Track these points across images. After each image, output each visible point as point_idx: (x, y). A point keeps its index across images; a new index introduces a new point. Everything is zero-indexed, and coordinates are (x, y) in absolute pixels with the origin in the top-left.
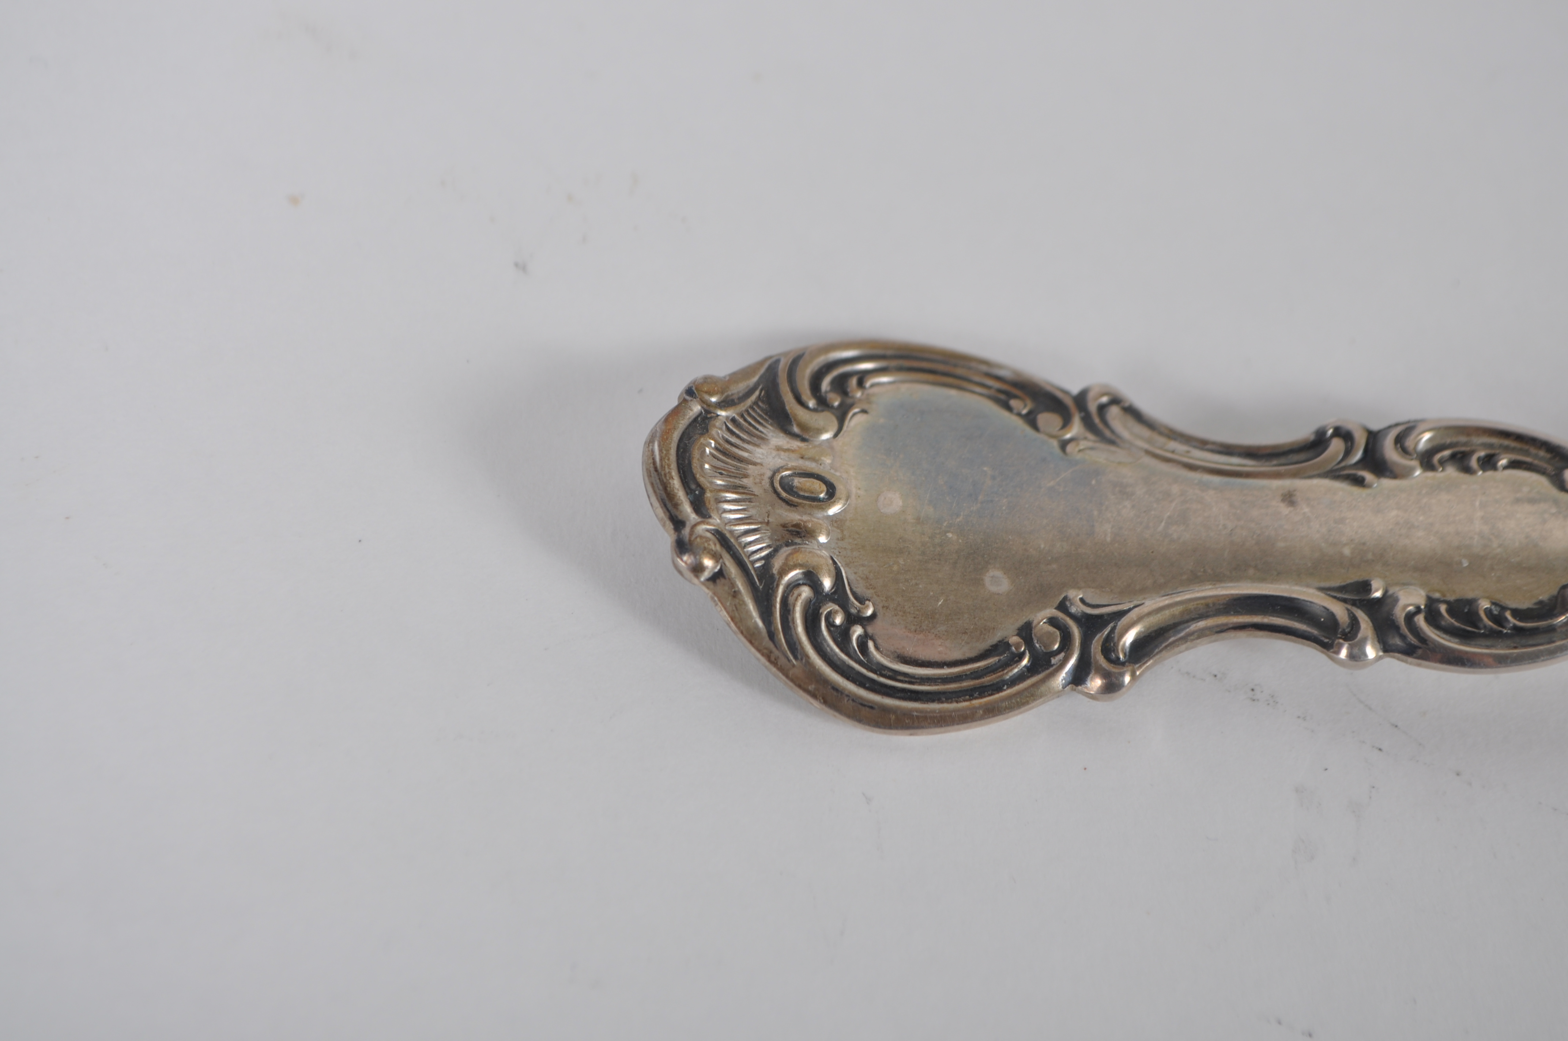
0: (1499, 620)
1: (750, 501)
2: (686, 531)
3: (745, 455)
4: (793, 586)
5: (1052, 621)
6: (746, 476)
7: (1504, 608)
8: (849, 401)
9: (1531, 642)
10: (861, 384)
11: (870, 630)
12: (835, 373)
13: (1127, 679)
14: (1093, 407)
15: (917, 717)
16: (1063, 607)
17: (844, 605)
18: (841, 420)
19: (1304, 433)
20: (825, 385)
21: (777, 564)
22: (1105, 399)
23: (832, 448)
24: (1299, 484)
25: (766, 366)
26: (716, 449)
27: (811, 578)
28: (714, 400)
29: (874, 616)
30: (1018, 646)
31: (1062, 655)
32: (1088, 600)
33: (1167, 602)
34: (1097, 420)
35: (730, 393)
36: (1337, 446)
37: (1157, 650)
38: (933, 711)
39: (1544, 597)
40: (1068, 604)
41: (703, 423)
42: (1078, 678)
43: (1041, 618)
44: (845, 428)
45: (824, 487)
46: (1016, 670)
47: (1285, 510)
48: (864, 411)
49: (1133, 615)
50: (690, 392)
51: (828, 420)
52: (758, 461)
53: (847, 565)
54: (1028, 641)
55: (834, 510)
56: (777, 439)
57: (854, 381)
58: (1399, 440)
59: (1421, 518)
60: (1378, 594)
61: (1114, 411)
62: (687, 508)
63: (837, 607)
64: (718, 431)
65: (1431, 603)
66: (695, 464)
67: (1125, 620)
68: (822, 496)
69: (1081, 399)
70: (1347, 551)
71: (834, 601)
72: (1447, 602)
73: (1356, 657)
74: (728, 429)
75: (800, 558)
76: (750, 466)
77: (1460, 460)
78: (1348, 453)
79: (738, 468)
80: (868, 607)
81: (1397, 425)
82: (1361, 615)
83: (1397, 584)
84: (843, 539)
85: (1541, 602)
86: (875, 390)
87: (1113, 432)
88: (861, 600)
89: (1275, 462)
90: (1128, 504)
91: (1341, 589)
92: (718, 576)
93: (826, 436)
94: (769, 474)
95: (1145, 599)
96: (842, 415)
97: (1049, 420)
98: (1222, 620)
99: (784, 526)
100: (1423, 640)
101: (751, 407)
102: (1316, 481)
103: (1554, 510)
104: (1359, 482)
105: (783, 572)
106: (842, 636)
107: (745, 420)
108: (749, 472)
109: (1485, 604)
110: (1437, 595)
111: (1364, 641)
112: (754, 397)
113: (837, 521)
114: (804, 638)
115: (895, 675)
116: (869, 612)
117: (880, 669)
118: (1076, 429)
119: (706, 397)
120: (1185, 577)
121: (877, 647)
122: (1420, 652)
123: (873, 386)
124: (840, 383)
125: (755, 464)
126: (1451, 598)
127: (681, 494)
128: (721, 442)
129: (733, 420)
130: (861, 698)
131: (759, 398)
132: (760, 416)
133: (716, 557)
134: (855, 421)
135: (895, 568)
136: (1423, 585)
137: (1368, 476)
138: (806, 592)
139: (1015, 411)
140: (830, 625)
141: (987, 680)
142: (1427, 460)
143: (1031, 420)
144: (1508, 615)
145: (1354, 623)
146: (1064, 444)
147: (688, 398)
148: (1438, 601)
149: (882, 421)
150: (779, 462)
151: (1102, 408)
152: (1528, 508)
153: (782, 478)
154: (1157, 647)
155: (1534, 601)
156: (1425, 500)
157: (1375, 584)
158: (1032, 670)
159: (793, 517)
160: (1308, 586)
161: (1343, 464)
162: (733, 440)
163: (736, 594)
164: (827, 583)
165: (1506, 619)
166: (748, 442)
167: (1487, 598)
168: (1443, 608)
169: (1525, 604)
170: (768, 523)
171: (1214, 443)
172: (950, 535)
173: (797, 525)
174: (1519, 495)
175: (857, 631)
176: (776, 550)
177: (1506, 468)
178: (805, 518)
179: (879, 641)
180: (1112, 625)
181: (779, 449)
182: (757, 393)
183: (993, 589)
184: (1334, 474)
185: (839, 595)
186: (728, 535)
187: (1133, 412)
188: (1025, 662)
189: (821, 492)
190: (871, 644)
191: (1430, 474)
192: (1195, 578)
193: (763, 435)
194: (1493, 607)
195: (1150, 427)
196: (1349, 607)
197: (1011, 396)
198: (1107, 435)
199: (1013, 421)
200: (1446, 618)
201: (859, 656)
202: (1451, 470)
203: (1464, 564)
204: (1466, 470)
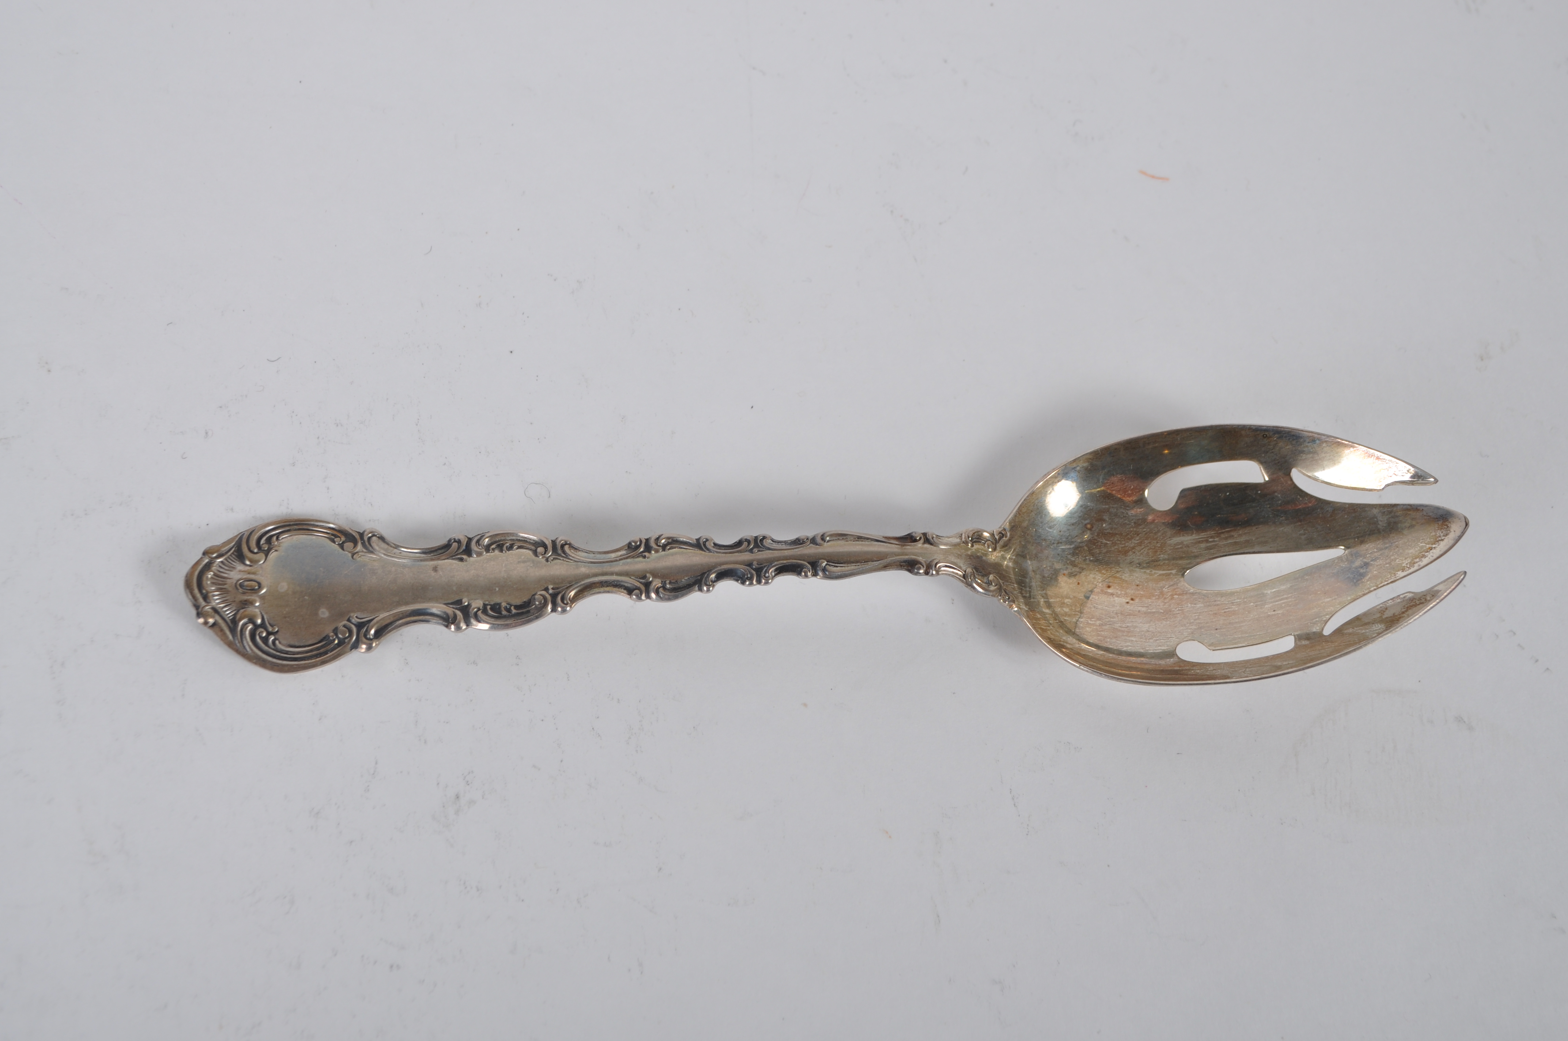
0: (509, 610)
1: (227, 593)
2: (200, 610)
3: (225, 575)
4: (245, 625)
5: (344, 626)
6: (225, 584)
7: (511, 606)
8: (272, 546)
9: (520, 618)
10: (277, 539)
11: (277, 637)
12: (267, 536)
13: (374, 645)
14: (366, 538)
15: (296, 667)
16: (349, 620)
17: (266, 629)
18: (266, 556)
19: (443, 541)
20: (263, 541)
21: (238, 617)
22: (370, 535)
23: (262, 568)
24: (440, 562)
25: (237, 539)
26: (214, 575)
27: (252, 620)
28: (214, 555)
29: (277, 631)
30: (333, 636)
31: (349, 639)
32: (358, 617)
33: (387, 615)
34: (367, 544)
35: (220, 552)
36: (455, 545)
37: (384, 633)
38: (301, 664)
39: (525, 599)
40: (351, 619)
41: (208, 567)
42: (356, 646)
43: (341, 625)
44: (268, 559)
45: (257, 584)
46: (332, 646)
47: (433, 574)
48: (276, 551)
49: (375, 621)
50: (205, 553)
51: (262, 556)
52: (231, 577)
53: (266, 613)
54: (336, 635)
55: (263, 591)
56: (240, 567)
57: (275, 538)
58: (478, 542)
59: (482, 573)
60: (466, 604)
61: (374, 538)
62: (201, 600)
63: (262, 630)
64: (214, 568)
65: (485, 605)
66: (204, 583)
67: (372, 623)
68: (257, 587)
69: (361, 535)
70: (454, 588)
71: (262, 627)
72: (490, 605)
73: (458, 628)
74: (220, 567)
75: (246, 613)
76: (228, 580)
77: (500, 547)
78: (459, 548)
79: (223, 581)
80: (275, 628)
81: (478, 535)
82: (458, 613)
83: (472, 600)
84: (264, 603)
85: (525, 602)
86: (283, 540)
87: (372, 548)
88: (272, 626)
89: (432, 555)
90: (374, 577)
91: (452, 603)
92: (214, 625)
93: (262, 562)
94: (235, 582)
95: (380, 614)
96: (267, 553)
97: (349, 545)
98: (408, 619)
99: (241, 601)
101: (231, 555)
102: (446, 561)
103: (532, 565)
104: (461, 560)
105: (240, 620)
106: (265, 640)
107: (228, 561)
108: (226, 582)
109: (504, 604)
110: (487, 603)
111: (459, 622)
112: (232, 551)
113: (262, 598)
114: (250, 643)
115: (287, 652)
116: (276, 630)
117: (281, 651)
118: (359, 547)
119: (210, 555)
120: (395, 604)
121: (280, 643)
123: (282, 539)
124: (269, 541)
125: (230, 579)
126: (492, 603)
127: (198, 595)
128: (216, 572)
129: (222, 562)
130: (273, 663)
131: (234, 551)
132: (234, 558)
133: (212, 617)
134: (273, 555)
135: (285, 612)
136: (481, 599)
137: (465, 557)
138: (250, 627)
139: (337, 543)
140: (261, 637)
141: (322, 651)
142: (487, 548)
143: (341, 546)
144: (512, 608)
145: (455, 616)
146: (354, 555)
147: (203, 556)
148: (487, 605)
149: (283, 554)
150: (239, 577)
151: (369, 538)
152: (522, 565)
153: (241, 583)
154: (384, 632)
155: (522, 601)
156: (485, 565)
157: (463, 601)
158: (339, 645)
159: (245, 597)
160: (440, 603)
161: (457, 553)
162: (221, 570)
163: (222, 630)
164: (259, 621)
165: (512, 610)
166: (228, 570)
167: (505, 602)
168: (489, 607)
169: (518, 602)
170: (234, 601)
172: (306, 597)
173: (246, 601)
174: (519, 560)
175: (272, 638)
176: (238, 611)
177: (517, 549)
178: (249, 597)
179: (281, 640)
180: (367, 625)
181: (240, 571)
182: (233, 549)
183: (322, 616)
184: (451, 557)
185: (263, 625)
186: (218, 608)
187: (382, 538)
188: (336, 642)
189: (256, 586)
190: (277, 642)
191: (488, 554)
192: (399, 604)
193: (234, 566)
194: (507, 605)
195: (388, 544)
196: (454, 610)
197: (336, 536)
198: (371, 549)
199: (335, 547)
200: (490, 612)
201: (273, 647)
202: (497, 552)
203: (497, 589)
204: (501, 551)
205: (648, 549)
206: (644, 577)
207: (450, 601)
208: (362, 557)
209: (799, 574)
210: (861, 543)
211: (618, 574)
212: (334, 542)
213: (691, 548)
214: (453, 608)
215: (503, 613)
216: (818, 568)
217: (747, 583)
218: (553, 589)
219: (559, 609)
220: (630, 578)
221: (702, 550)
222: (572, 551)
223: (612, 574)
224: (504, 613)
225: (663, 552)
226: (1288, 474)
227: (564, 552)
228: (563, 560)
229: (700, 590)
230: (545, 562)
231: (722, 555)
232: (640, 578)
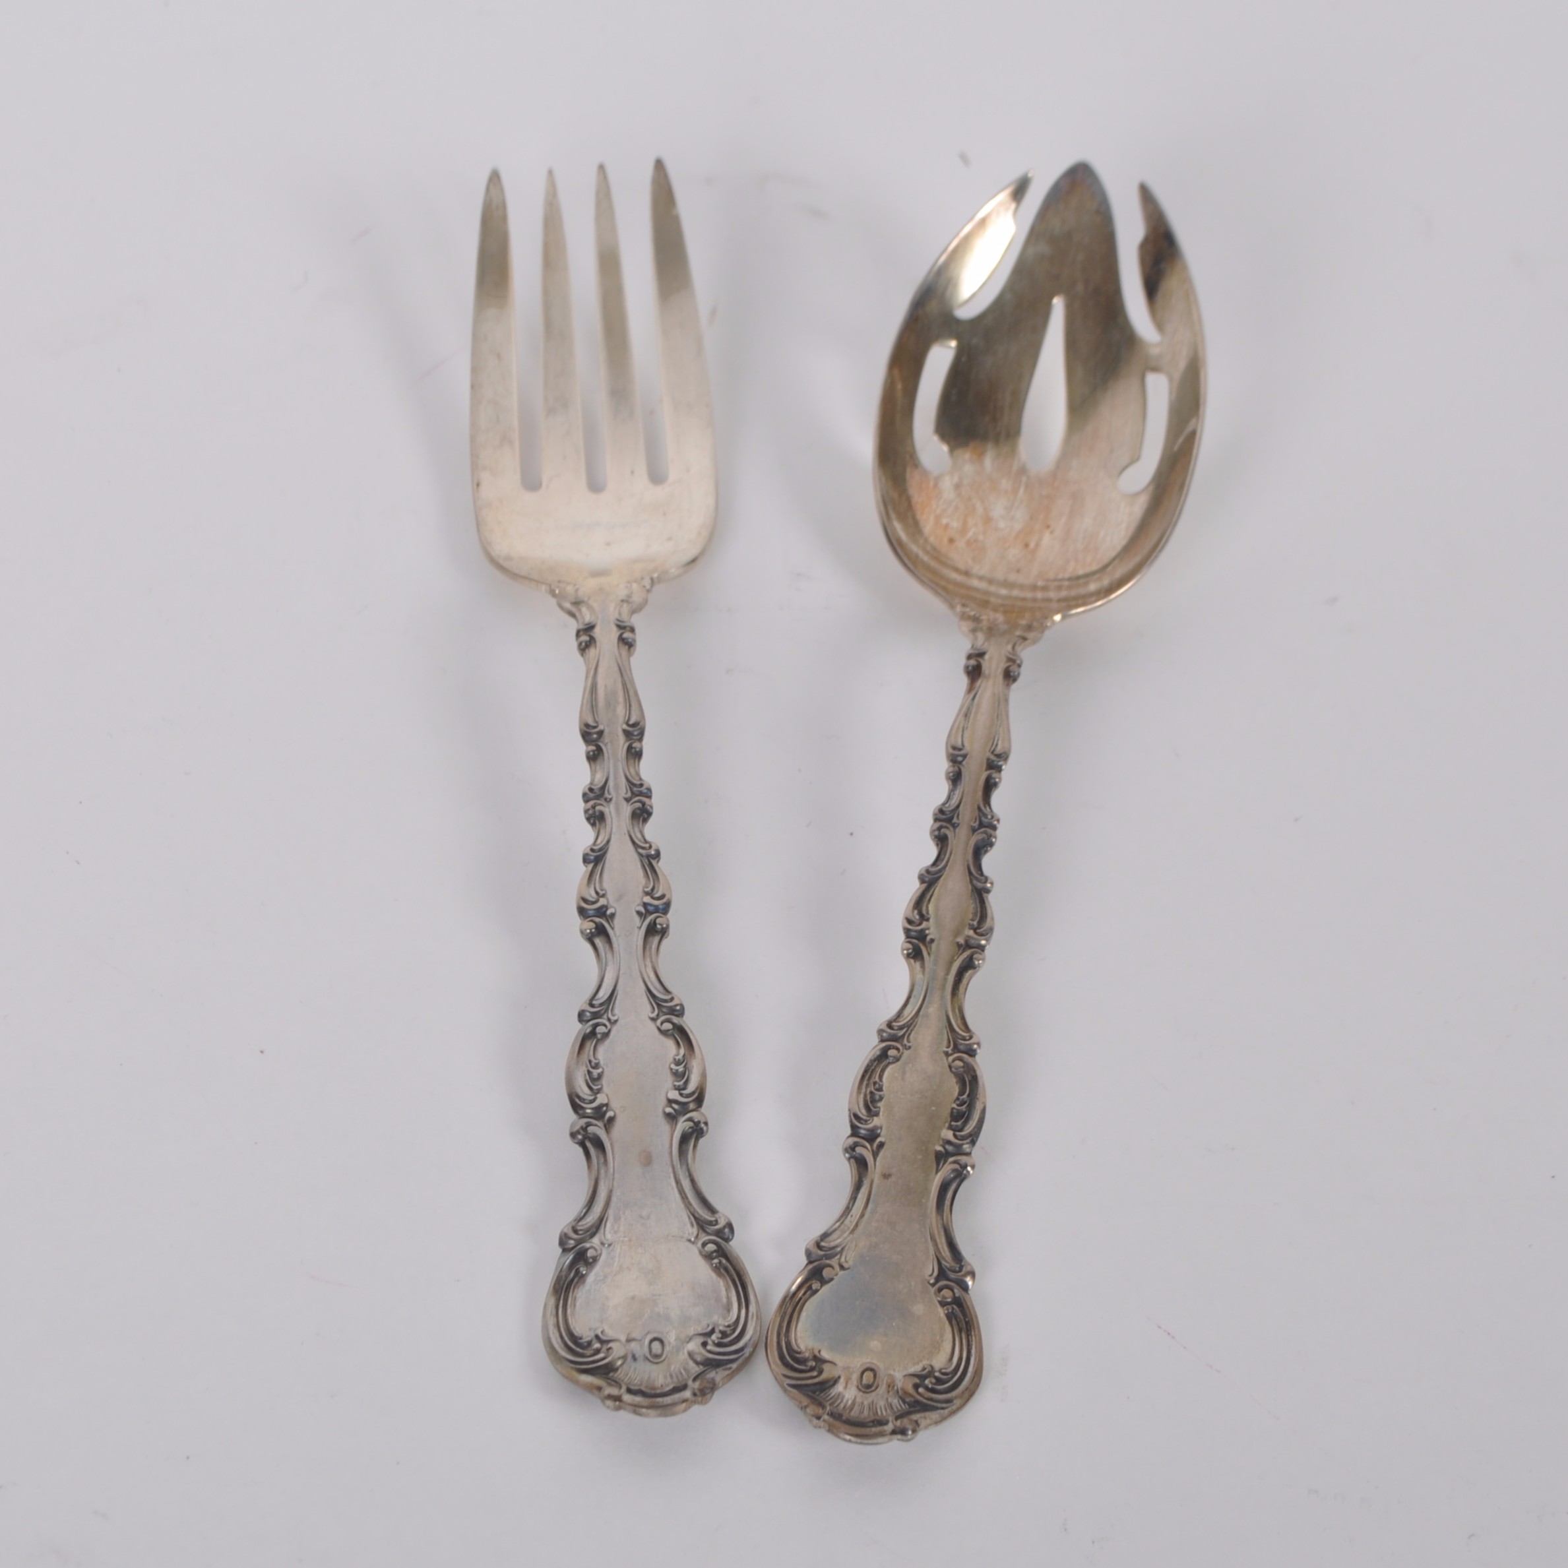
0: (963, 1102)
1: (875, 1404)
2: (896, 1432)
3: (850, 1402)
4: (918, 1394)
5: (939, 1291)
6: (862, 1403)
7: (958, 1099)
8: (811, 1358)
9: (975, 1092)
10: (798, 1353)
12: (791, 1363)
13: (968, 1267)
14: (821, 1254)
15: (978, 1363)
16: (932, 1285)
17: (926, 1376)
18: (825, 1361)
19: (849, 1163)
20: (799, 1366)
21: (908, 1399)
22: (816, 1250)
23: (843, 1366)
24: (879, 1169)
26: (849, 1412)
27: (915, 1386)
28: (820, 1410)
30: (949, 1309)
31: (955, 1292)
32: (930, 1273)
34: (829, 1253)
36: (858, 1151)
37: (957, 1250)
38: (976, 1354)
39: (954, 1080)
40: (931, 1282)
41: (837, 1417)
42: (965, 1288)
43: (937, 1296)
44: (831, 1360)
45: (868, 1372)
46: (961, 1314)
47: (893, 1179)
48: (819, 1351)
49: (940, 1255)
50: (816, 1418)
51: (825, 1367)
52: (853, 1397)
54: (947, 1303)
56: (839, 1388)
57: (797, 1356)
59: (906, 1123)
60: (943, 1149)
61: (822, 1245)
62: (884, 1428)
63: (927, 1380)
64: (839, 1410)
65: (950, 1128)
67: (941, 1260)
68: (872, 1373)
69: (815, 1258)
70: (918, 1157)
71: (923, 1381)
72: (951, 1121)
73: (975, 1167)
74: (836, 1407)
75: (905, 1389)
76: (857, 1401)
77: (875, 1099)
78: (863, 1147)
79: (858, 1406)
81: (851, 1121)
82: (952, 1160)
83: (939, 1139)
84: (894, 1370)
85: (957, 1083)
86: (803, 1347)
87: (835, 1247)
89: (864, 1179)
91: (938, 1164)
92: (915, 1424)
93: (837, 1369)
94: (861, 1393)
96: (822, 1362)
97: (826, 1273)
99: (888, 1392)
100: (970, 1135)
101: (820, 1397)
102: (879, 1162)
103: (910, 1065)
104: (882, 1144)
105: (912, 1397)
106: (939, 1381)
107: (829, 1400)
108: (860, 1401)
109: (954, 1106)
110: (947, 1125)
111: (966, 1160)
112: (812, 1395)
114: (943, 1396)
115: (959, 1364)
117: (956, 1369)
118: (833, 1262)
119: (819, 1413)
121: (945, 1369)
122: (975, 1139)
123: (799, 1347)
124: (801, 1361)
125: (855, 1398)
126: (949, 1119)
127: (879, 1429)
129: (831, 1404)
131: (813, 1393)
132: (825, 1394)
133: (908, 1422)
134: (825, 1355)
136: (941, 1129)
137: (878, 1140)
138: (921, 1390)
139: (819, 1288)
140: (935, 1384)
141: (963, 1325)
142: (874, 1113)
143: (824, 1282)
144: (961, 1098)
145: (956, 1164)
146: (842, 1267)
147: (822, 1419)
148: (950, 1124)
149: (825, 1345)
150: (854, 1388)
151: (821, 1250)
152: (907, 1076)
153: (862, 1389)
155: (955, 1085)
156: (896, 1119)
157: (937, 1149)
158: (960, 1306)
159: (883, 1386)
160: (935, 1177)
161: (870, 1150)
162: (842, 1405)
163: (924, 1418)
164: (916, 1380)
165: (963, 1099)
166: (843, 1399)
168: (954, 1123)
169: (957, 1089)
170: (887, 1399)
171: (849, 1203)
173: (888, 1386)
174: (899, 1079)
175: (938, 1375)
176: (899, 1399)
177: (881, 1079)
178: (884, 1382)
179: (943, 1367)
180: (943, 1266)
181: (846, 1388)
183: (921, 1312)
184: (875, 1155)
185: (922, 1377)
186: (898, 1415)
187: (825, 1236)
188: (956, 1307)
189: (870, 1373)
191: (881, 1114)
193: (837, 1394)
194: (956, 1103)
195: (835, 1230)
196: (947, 1163)
197: (810, 1288)
198: (839, 1249)
199: (825, 1289)
200: (959, 1123)
201: (950, 1376)
202: (880, 1104)
203: (933, 1108)
204: (881, 1098)
205: (922, 936)
206: (959, 945)
207: (935, 1166)
208: (847, 1259)
209: (995, 785)
210: (973, 714)
211: (948, 973)
212: (816, 1291)
213: (932, 890)
214: (944, 1164)
215: (964, 1110)
216: (995, 763)
217: (994, 840)
218: (948, 1047)
219: (975, 1046)
220: (956, 961)
221: (939, 878)
222: (902, 1019)
223: (945, 980)
224: (963, 1108)
225: (931, 920)
226: (958, 321)
227: (901, 1028)
228: (911, 1031)
229: (988, 891)
230: (909, 1051)
231: (952, 857)
232: (959, 950)
